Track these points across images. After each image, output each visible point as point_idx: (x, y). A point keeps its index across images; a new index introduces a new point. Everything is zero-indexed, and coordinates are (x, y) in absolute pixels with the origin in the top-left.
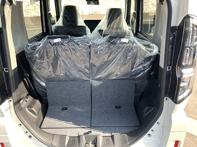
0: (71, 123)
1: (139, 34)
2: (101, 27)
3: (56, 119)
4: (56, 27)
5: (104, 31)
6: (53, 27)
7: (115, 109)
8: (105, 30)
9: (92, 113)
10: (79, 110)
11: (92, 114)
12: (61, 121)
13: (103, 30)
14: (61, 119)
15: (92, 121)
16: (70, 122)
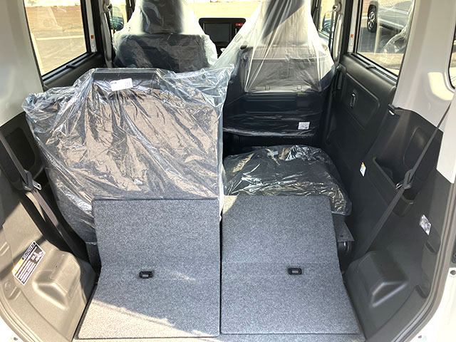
0: (165, 321)
1: (348, 59)
2: (248, 40)
3: (123, 309)
4: (123, 37)
5: (254, 50)
6: (117, 38)
7: (287, 276)
8: (258, 48)
9: (223, 287)
10: (188, 278)
11: (223, 293)
12: (137, 315)
13: (252, 48)
14: (138, 308)
15: (223, 316)
16: (160, 317)
